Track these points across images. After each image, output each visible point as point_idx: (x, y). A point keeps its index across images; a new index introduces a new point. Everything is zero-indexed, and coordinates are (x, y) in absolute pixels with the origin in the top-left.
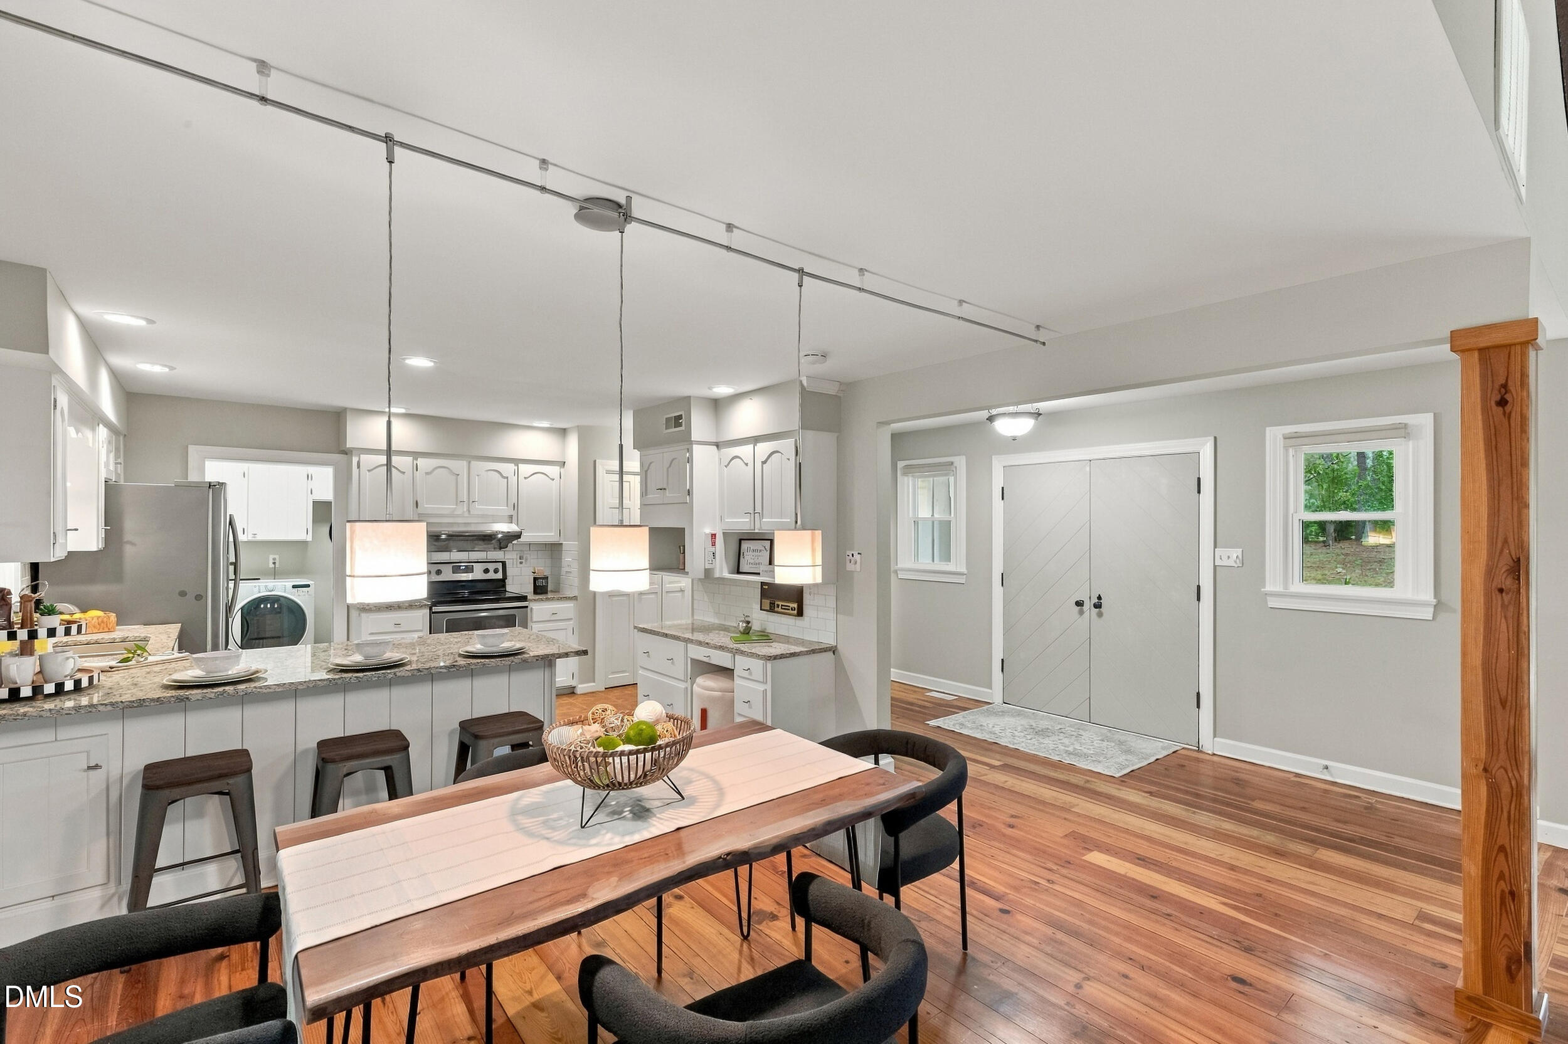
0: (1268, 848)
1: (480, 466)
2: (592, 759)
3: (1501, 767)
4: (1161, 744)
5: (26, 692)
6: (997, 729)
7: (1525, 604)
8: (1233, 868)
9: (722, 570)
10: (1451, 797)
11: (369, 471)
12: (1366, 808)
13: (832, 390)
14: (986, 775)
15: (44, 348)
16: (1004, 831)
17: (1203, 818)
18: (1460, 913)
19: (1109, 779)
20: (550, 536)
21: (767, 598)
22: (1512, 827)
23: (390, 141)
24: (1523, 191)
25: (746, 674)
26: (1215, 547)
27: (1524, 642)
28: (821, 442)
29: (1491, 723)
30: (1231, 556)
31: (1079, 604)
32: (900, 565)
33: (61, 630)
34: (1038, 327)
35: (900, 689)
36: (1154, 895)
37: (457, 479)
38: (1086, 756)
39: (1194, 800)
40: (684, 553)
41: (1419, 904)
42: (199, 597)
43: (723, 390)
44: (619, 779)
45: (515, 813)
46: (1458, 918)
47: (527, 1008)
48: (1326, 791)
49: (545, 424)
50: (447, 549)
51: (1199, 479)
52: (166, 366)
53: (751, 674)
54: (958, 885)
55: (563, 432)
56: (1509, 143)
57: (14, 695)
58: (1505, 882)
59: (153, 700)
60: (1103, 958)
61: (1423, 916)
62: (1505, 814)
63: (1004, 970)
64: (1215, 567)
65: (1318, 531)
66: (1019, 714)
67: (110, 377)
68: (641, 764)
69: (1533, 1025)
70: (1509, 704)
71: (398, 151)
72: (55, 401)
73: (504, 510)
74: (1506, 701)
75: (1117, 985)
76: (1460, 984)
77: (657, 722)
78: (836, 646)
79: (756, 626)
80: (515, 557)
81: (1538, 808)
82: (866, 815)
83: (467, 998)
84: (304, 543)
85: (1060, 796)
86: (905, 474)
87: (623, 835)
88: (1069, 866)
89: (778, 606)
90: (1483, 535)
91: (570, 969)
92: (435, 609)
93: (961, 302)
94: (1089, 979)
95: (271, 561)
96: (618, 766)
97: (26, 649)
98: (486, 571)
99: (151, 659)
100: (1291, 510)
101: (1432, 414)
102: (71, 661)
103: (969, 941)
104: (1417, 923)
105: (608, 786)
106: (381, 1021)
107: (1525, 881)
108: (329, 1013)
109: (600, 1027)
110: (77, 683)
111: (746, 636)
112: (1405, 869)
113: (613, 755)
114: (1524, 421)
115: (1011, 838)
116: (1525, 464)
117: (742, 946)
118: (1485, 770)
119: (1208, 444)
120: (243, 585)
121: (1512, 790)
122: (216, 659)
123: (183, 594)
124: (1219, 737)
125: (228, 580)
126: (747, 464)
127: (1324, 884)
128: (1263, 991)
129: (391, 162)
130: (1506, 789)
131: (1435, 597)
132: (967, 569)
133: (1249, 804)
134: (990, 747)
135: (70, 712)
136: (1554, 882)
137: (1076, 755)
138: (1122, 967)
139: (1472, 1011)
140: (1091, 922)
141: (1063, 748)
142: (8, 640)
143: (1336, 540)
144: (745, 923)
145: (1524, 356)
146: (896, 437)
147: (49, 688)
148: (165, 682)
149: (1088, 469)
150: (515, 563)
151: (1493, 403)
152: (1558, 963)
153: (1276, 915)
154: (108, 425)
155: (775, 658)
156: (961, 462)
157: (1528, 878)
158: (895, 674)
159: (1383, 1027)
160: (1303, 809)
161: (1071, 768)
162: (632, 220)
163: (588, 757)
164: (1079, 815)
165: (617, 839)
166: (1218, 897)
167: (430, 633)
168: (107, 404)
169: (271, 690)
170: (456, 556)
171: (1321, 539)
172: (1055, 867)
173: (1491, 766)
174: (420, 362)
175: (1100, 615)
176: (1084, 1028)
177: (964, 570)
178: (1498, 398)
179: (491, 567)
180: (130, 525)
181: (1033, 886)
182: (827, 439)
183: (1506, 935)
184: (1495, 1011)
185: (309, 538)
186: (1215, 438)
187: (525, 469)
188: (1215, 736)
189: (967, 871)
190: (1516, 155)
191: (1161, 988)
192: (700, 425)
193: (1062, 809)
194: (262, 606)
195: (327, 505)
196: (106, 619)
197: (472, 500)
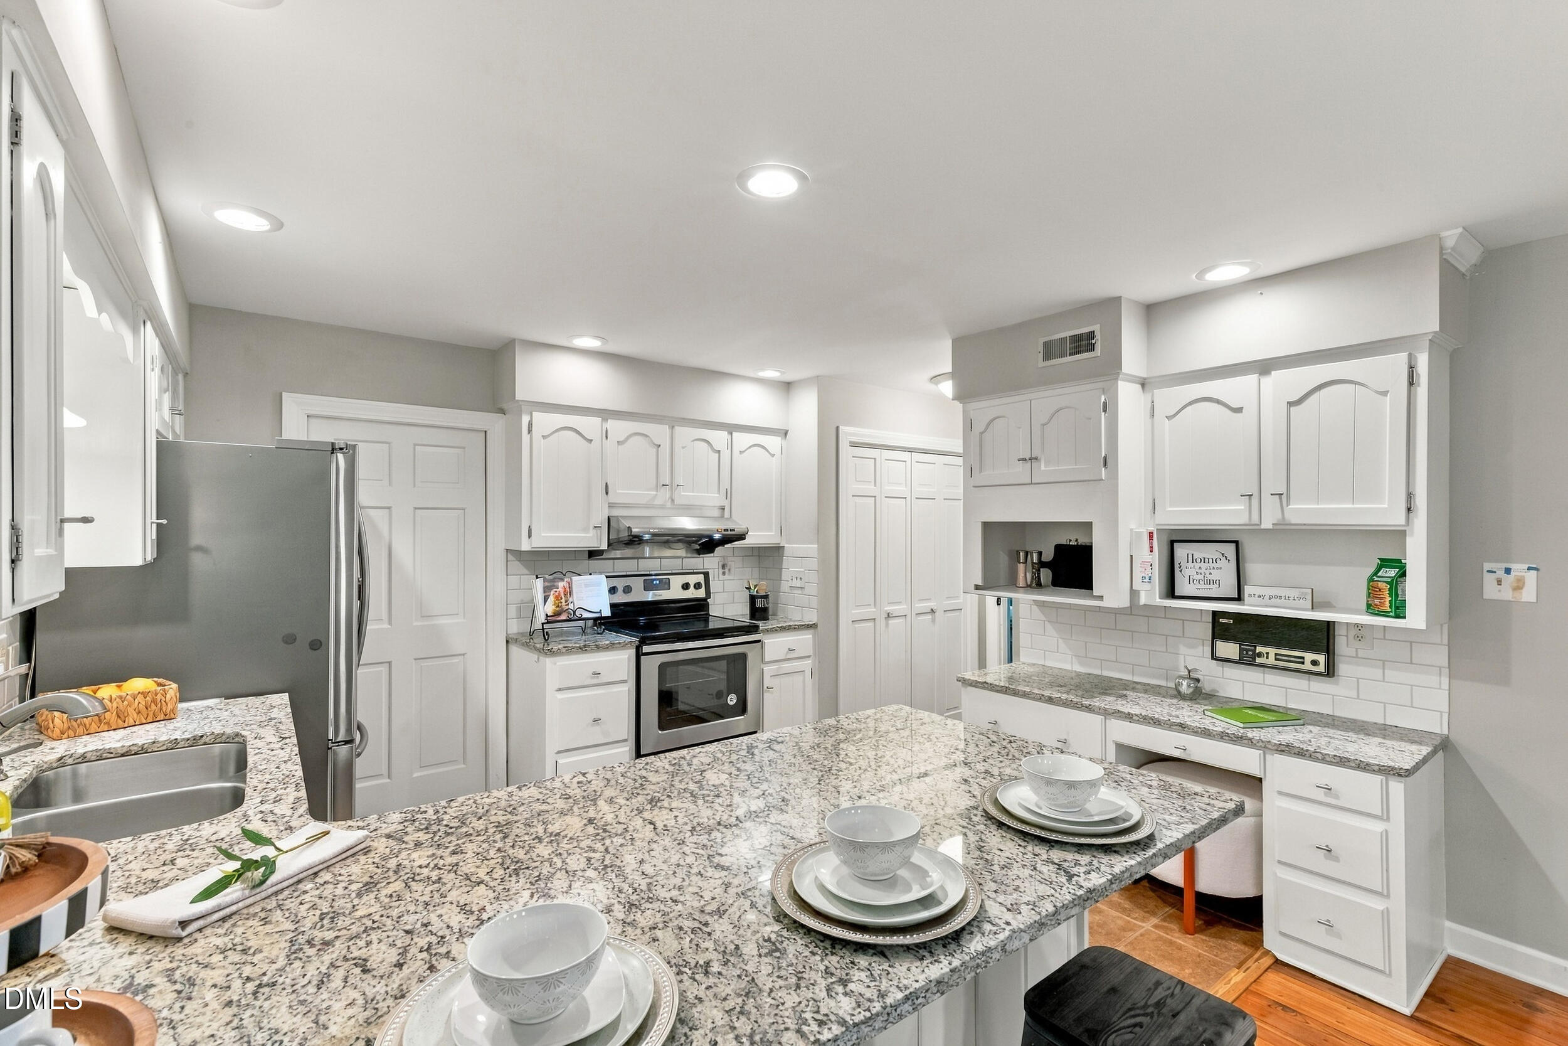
11: (544, 437)
20: (770, 537)
25: (1318, 794)
37: (657, 453)
42: (315, 645)
49: (766, 374)
53: (1336, 796)
55: (787, 387)
73: (715, 499)
78: (1448, 738)
80: (716, 565)
89: (1265, 655)
92: (639, 649)
123: (290, 639)
150: (716, 575)
155: (1410, 772)
179: (692, 579)
180: (201, 520)
187: (742, 440)
192: (1136, 350)
196: (159, 697)
197: (676, 483)
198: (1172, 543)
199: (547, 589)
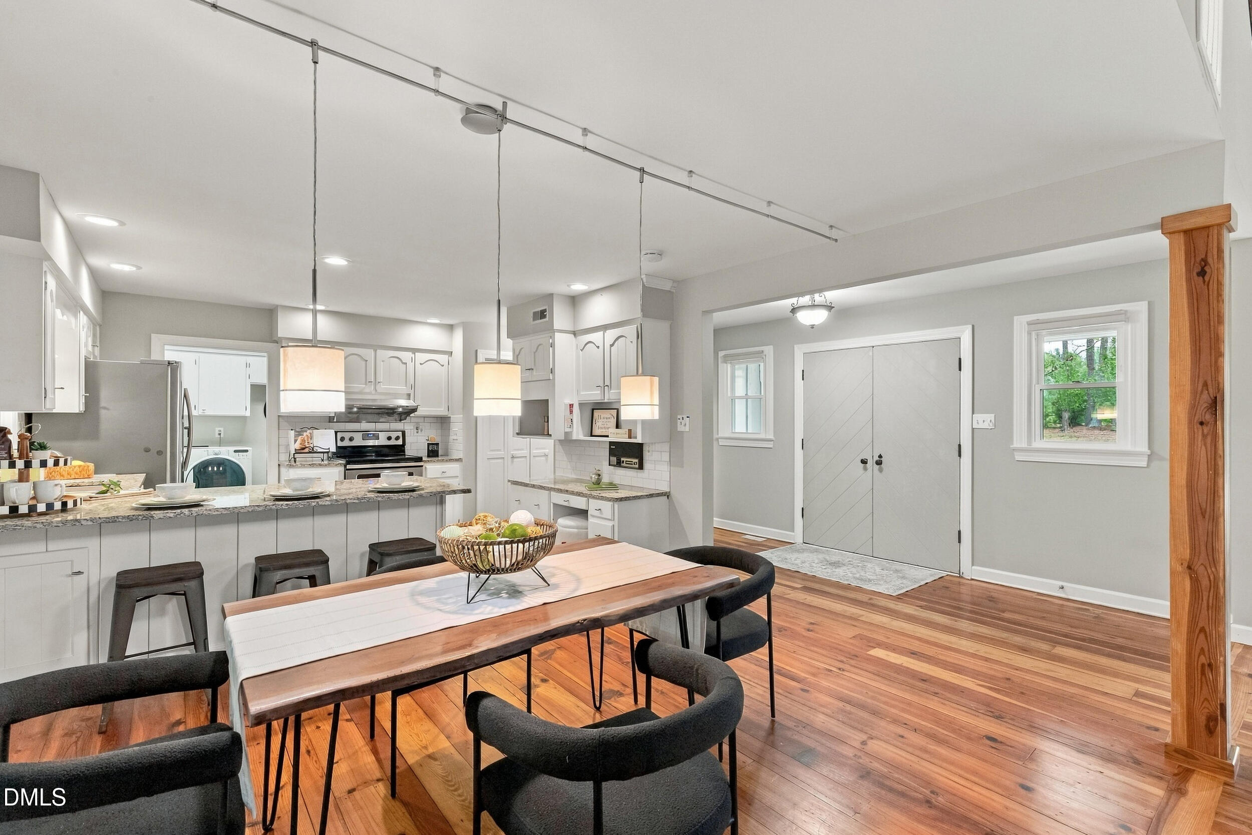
0: (1015, 646)
1: (383, 354)
2: (476, 547)
3: (1202, 564)
4: (929, 572)
5: (24, 509)
6: (798, 562)
7: (1220, 433)
8: (987, 660)
9: (579, 433)
10: (1161, 608)
12: (1095, 617)
13: (667, 286)
14: (789, 594)
15: (37, 237)
16: (804, 634)
17: (965, 625)
18: (1169, 692)
19: (890, 597)
20: (441, 411)
21: (614, 455)
22: (1210, 611)
23: (315, 45)
24: (1219, 99)
25: (597, 513)
26: (973, 413)
27: (1220, 463)
28: (658, 329)
29: (1193, 529)
30: (985, 420)
31: (864, 462)
32: (720, 435)
33: (50, 463)
34: (831, 227)
35: (721, 533)
36: (924, 679)
37: (366, 364)
38: (870, 580)
39: (955, 611)
40: (548, 422)
41: (1136, 686)
42: (160, 453)
43: (578, 287)
44: (498, 565)
45: (413, 594)
46: (1168, 695)
47: (424, 757)
48: (1062, 605)
49: (436, 321)
50: (358, 421)
51: (960, 359)
52: (133, 265)
53: (601, 513)
54: (768, 673)
55: (451, 328)
56: (1208, 53)
57: (14, 510)
58: (1205, 656)
59: (124, 517)
60: (883, 723)
61: (1137, 694)
62: (1205, 602)
63: (805, 732)
64: (973, 429)
65: (1056, 419)
66: (816, 551)
67: (89, 276)
68: (515, 552)
69: (1228, 770)
70: (1208, 514)
71: (321, 54)
72: (46, 283)
73: (403, 389)
74: (1206, 511)
75: (895, 742)
76: (1168, 740)
77: (527, 526)
78: (669, 492)
79: (605, 479)
80: (412, 428)
81: (1232, 617)
82: (694, 597)
83: (375, 752)
84: (244, 418)
85: (847, 609)
86: (725, 362)
87: (501, 608)
88: (855, 658)
89: (623, 461)
90: (1186, 380)
91: (458, 731)
92: (348, 467)
93: (769, 203)
94: (872, 739)
95: (217, 432)
96: (496, 554)
97: (23, 477)
98: (389, 438)
99: (122, 492)
100: (1034, 381)
101: (1147, 302)
102: (58, 488)
103: (776, 711)
104: (1135, 698)
105: (489, 570)
106: (307, 768)
107: (1221, 655)
108: (267, 720)
109: (483, 744)
110: (64, 504)
111: (597, 486)
112: (1124, 660)
113: (493, 544)
114: (1220, 284)
115: (809, 638)
116: (1220, 320)
117: (594, 714)
118: (1189, 567)
119: (967, 331)
120: (194, 451)
121: (1210, 583)
122: (174, 488)
123: (147, 450)
124: (976, 566)
125: (183, 447)
126: (598, 347)
127: (1063, 672)
128: (1011, 747)
129: (316, 63)
130: (1205, 582)
131: (1150, 448)
132: (774, 436)
133: (1000, 615)
134: (794, 574)
135: (59, 525)
136: (1245, 670)
137: (862, 580)
138: (900, 730)
139: (1178, 760)
140: (873, 698)
141: (851, 575)
142: (9, 468)
143: (1070, 425)
144: (597, 699)
145: (1220, 235)
146: (719, 332)
147: (41, 508)
148: (134, 505)
149: (871, 354)
150: (412, 433)
151: (1195, 274)
152: (1246, 726)
153: (1022, 693)
154: (87, 312)
155: (621, 499)
156: (769, 350)
157: (1223, 653)
158: (717, 522)
159: (1106, 772)
160: (1043, 618)
161: (858, 589)
162: (507, 122)
163: (472, 546)
164: (865, 622)
165: (496, 610)
166: (976, 681)
167: (345, 479)
168: (86, 294)
169: (218, 513)
170: (364, 426)
171: (1058, 425)
172: (844, 659)
173: (1194, 564)
174: (336, 261)
175: (881, 470)
176: (868, 773)
177: (771, 437)
178: (1199, 270)
179: (394, 435)
180: (105, 396)
181: (826, 672)
182: (663, 327)
183: (1206, 699)
184: (1197, 759)
185: (248, 414)
186: (973, 326)
187: (421, 357)
188: (973, 565)
189: (774, 662)
190: (1214, 68)
191: (930, 744)
192: (560, 318)
193: (851, 618)
194: (210, 469)
195: (263, 387)
196: (86, 468)
197: (378, 381)
198: (593, 410)
199: (296, 436)
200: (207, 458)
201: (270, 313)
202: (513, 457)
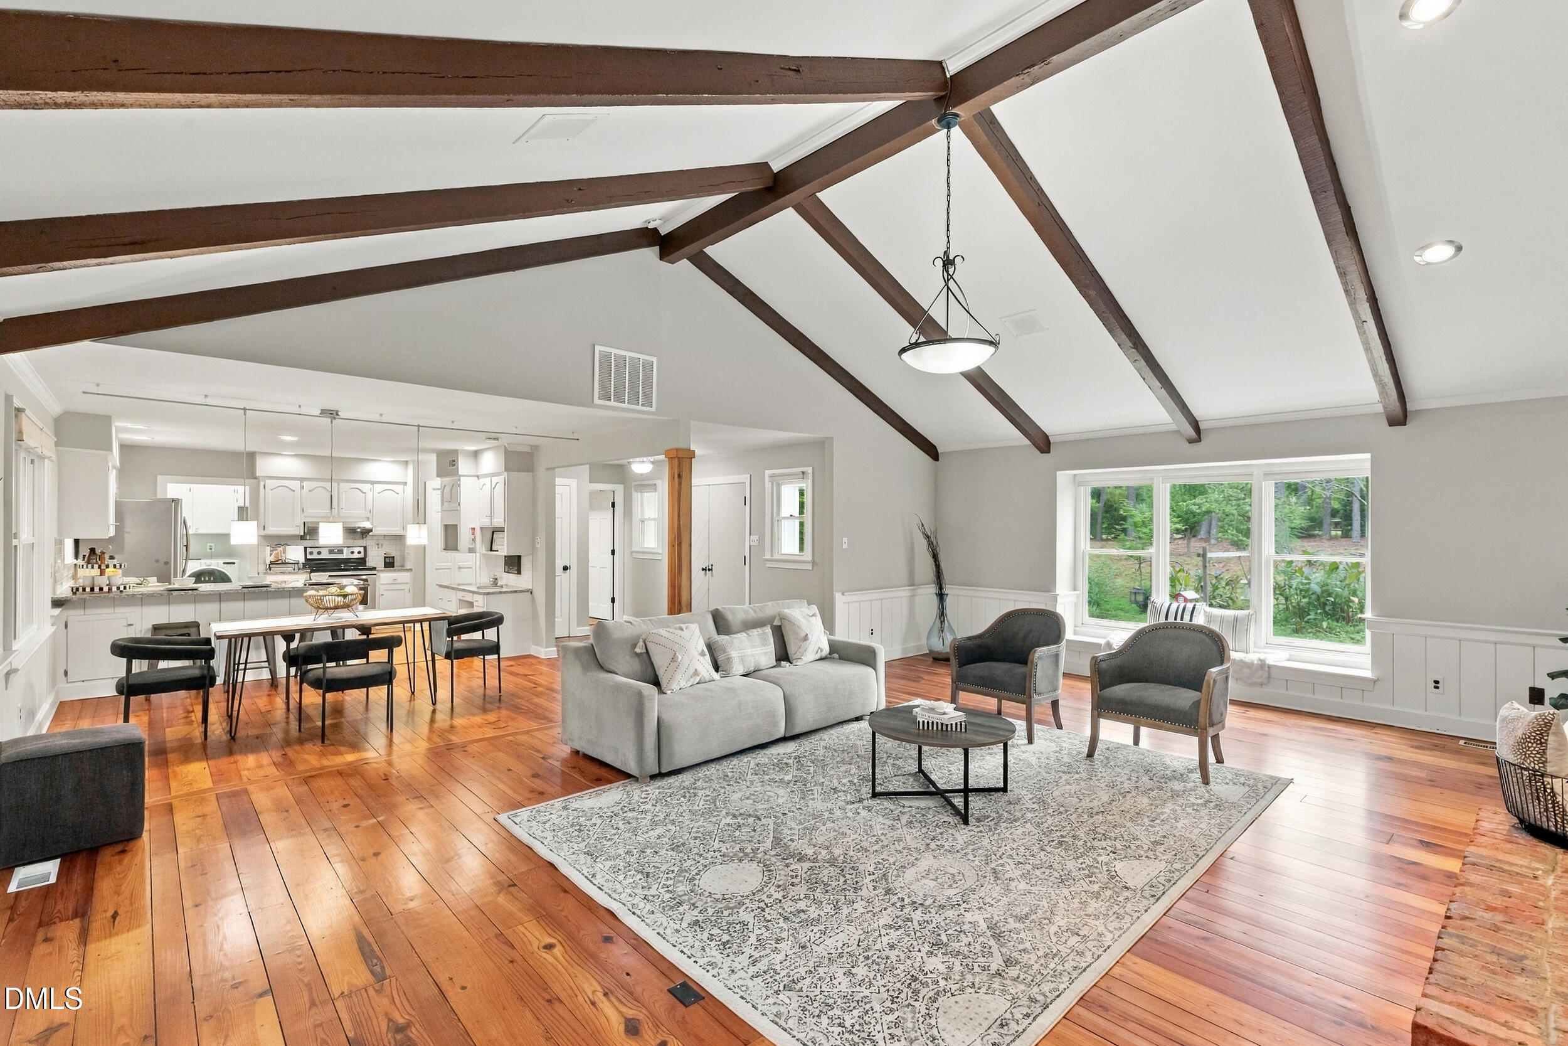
1: (345, 486)
9: (482, 549)
11: (272, 490)
13: (526, 449)
20: (396, 531)
21: (508, 565)
26: (750, 535)
28: (517, 478)
30: (755, 540)
31: (704, 570)
40: (458, 539)
42: (167, 563)
43: (473, 447)
49: (392, 458)
51: (745, 497)
55: (406, 463)
59: (153, 596)
64: (750, 546)
73: (363, 513)
78: (531, 589)
79: (500, 581)
80: (371, 544)
89: (512, 568)
92: (313, 574)
95: (208, 547)
97: (102, 573)
98: (353, 552)
100: (775, 514)
119: (748, 478)
122: (179, 582)
123: (157, 561)
126: (487, 489)
149: (708, 490)
150: (372, 548)
155: (489, 594)
179: (356, 550)
180: (129, 525)
182: (525, 476)
186: (750, 475)
187: (378, 488)
192: (463, 467)
194: (204, 574)
197: (341, 507)
199: (272, 551)
200: (200, 568)
201: (252, 456)
202: (460, 568)
